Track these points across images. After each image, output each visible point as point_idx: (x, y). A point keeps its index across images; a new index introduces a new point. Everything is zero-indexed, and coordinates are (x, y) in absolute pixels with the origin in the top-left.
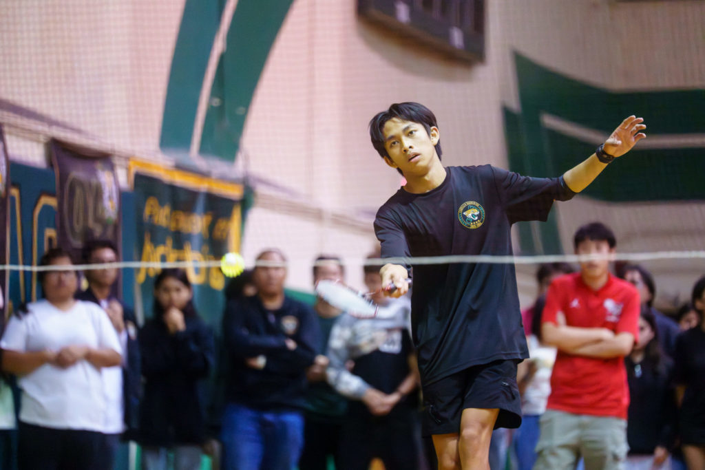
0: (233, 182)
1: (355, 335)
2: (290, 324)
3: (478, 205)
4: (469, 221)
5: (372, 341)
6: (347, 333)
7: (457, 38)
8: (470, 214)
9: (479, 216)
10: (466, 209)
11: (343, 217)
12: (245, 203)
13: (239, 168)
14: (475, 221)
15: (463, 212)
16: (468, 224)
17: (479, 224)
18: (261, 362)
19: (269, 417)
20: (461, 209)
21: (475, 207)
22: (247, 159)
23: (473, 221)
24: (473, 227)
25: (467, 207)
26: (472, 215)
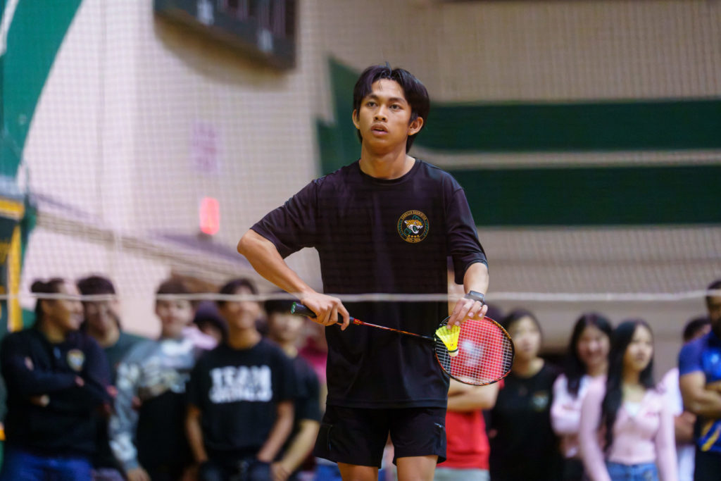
0: (13, 199)
1: (143, 376)
2: (76, 359)
3: (425, 218)
4: (407, 232)
5: (162, 381)
6: (134, 373)
7: (265, 41)
8: (412, 225)
9: (421, 231)
10: (409, 218)
11: (134, 240)
12: (26, 225)
13: (20, 184)
14: (415, 234)
15: (405, 220)
16: (405, 234)
17: (417, 240)
18: (45, 400)
19: (53, 463)
20: (405, 215)
21: (421, 219)
22: (28, 172)
23: (412, 234)
24: (409, 240)
25: (412, 216)
26: (414, 227)
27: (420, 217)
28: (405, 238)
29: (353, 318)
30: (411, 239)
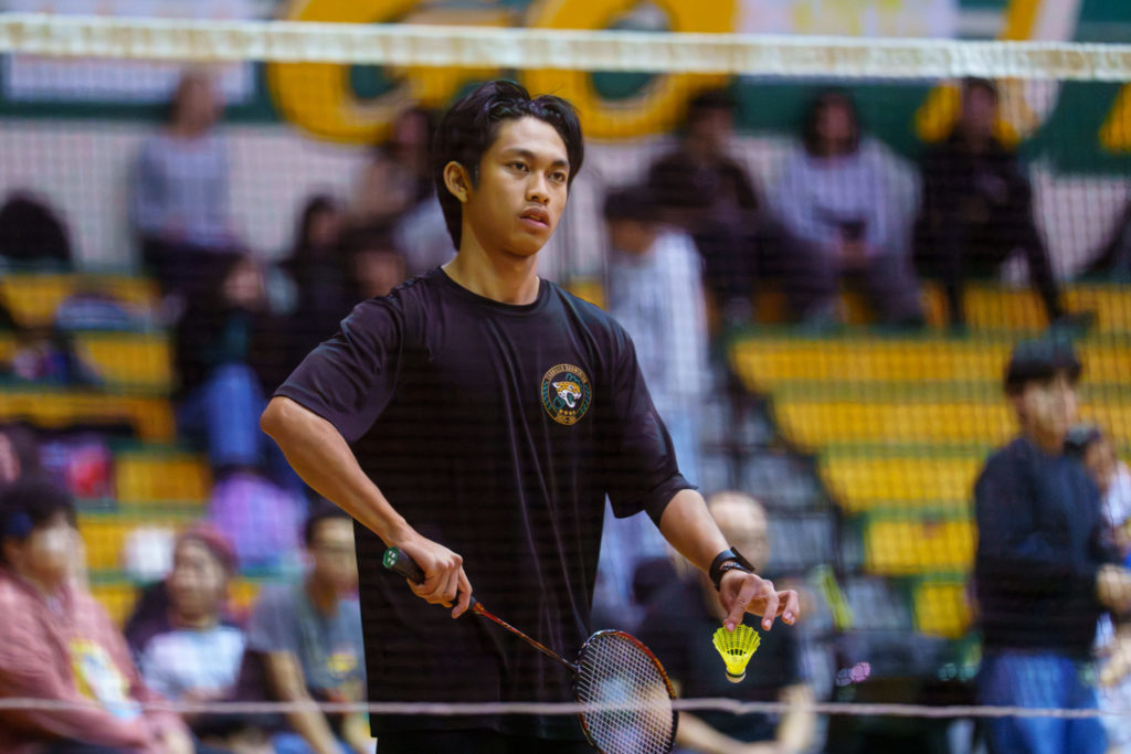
27: (578, 378)
28: (555, 415)
29: (474, 600)
30: (564, 418)
